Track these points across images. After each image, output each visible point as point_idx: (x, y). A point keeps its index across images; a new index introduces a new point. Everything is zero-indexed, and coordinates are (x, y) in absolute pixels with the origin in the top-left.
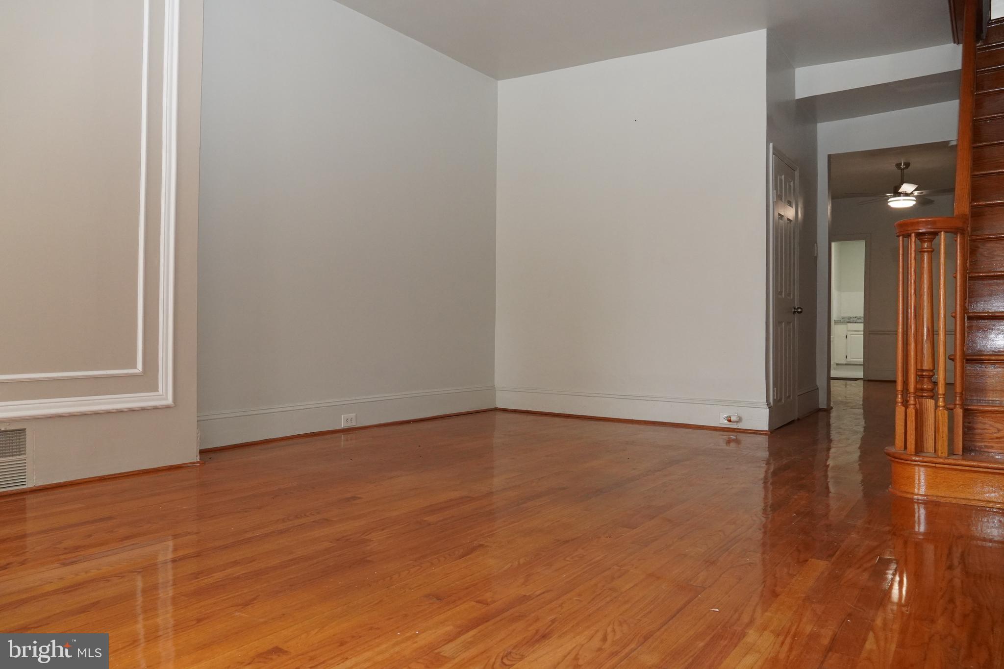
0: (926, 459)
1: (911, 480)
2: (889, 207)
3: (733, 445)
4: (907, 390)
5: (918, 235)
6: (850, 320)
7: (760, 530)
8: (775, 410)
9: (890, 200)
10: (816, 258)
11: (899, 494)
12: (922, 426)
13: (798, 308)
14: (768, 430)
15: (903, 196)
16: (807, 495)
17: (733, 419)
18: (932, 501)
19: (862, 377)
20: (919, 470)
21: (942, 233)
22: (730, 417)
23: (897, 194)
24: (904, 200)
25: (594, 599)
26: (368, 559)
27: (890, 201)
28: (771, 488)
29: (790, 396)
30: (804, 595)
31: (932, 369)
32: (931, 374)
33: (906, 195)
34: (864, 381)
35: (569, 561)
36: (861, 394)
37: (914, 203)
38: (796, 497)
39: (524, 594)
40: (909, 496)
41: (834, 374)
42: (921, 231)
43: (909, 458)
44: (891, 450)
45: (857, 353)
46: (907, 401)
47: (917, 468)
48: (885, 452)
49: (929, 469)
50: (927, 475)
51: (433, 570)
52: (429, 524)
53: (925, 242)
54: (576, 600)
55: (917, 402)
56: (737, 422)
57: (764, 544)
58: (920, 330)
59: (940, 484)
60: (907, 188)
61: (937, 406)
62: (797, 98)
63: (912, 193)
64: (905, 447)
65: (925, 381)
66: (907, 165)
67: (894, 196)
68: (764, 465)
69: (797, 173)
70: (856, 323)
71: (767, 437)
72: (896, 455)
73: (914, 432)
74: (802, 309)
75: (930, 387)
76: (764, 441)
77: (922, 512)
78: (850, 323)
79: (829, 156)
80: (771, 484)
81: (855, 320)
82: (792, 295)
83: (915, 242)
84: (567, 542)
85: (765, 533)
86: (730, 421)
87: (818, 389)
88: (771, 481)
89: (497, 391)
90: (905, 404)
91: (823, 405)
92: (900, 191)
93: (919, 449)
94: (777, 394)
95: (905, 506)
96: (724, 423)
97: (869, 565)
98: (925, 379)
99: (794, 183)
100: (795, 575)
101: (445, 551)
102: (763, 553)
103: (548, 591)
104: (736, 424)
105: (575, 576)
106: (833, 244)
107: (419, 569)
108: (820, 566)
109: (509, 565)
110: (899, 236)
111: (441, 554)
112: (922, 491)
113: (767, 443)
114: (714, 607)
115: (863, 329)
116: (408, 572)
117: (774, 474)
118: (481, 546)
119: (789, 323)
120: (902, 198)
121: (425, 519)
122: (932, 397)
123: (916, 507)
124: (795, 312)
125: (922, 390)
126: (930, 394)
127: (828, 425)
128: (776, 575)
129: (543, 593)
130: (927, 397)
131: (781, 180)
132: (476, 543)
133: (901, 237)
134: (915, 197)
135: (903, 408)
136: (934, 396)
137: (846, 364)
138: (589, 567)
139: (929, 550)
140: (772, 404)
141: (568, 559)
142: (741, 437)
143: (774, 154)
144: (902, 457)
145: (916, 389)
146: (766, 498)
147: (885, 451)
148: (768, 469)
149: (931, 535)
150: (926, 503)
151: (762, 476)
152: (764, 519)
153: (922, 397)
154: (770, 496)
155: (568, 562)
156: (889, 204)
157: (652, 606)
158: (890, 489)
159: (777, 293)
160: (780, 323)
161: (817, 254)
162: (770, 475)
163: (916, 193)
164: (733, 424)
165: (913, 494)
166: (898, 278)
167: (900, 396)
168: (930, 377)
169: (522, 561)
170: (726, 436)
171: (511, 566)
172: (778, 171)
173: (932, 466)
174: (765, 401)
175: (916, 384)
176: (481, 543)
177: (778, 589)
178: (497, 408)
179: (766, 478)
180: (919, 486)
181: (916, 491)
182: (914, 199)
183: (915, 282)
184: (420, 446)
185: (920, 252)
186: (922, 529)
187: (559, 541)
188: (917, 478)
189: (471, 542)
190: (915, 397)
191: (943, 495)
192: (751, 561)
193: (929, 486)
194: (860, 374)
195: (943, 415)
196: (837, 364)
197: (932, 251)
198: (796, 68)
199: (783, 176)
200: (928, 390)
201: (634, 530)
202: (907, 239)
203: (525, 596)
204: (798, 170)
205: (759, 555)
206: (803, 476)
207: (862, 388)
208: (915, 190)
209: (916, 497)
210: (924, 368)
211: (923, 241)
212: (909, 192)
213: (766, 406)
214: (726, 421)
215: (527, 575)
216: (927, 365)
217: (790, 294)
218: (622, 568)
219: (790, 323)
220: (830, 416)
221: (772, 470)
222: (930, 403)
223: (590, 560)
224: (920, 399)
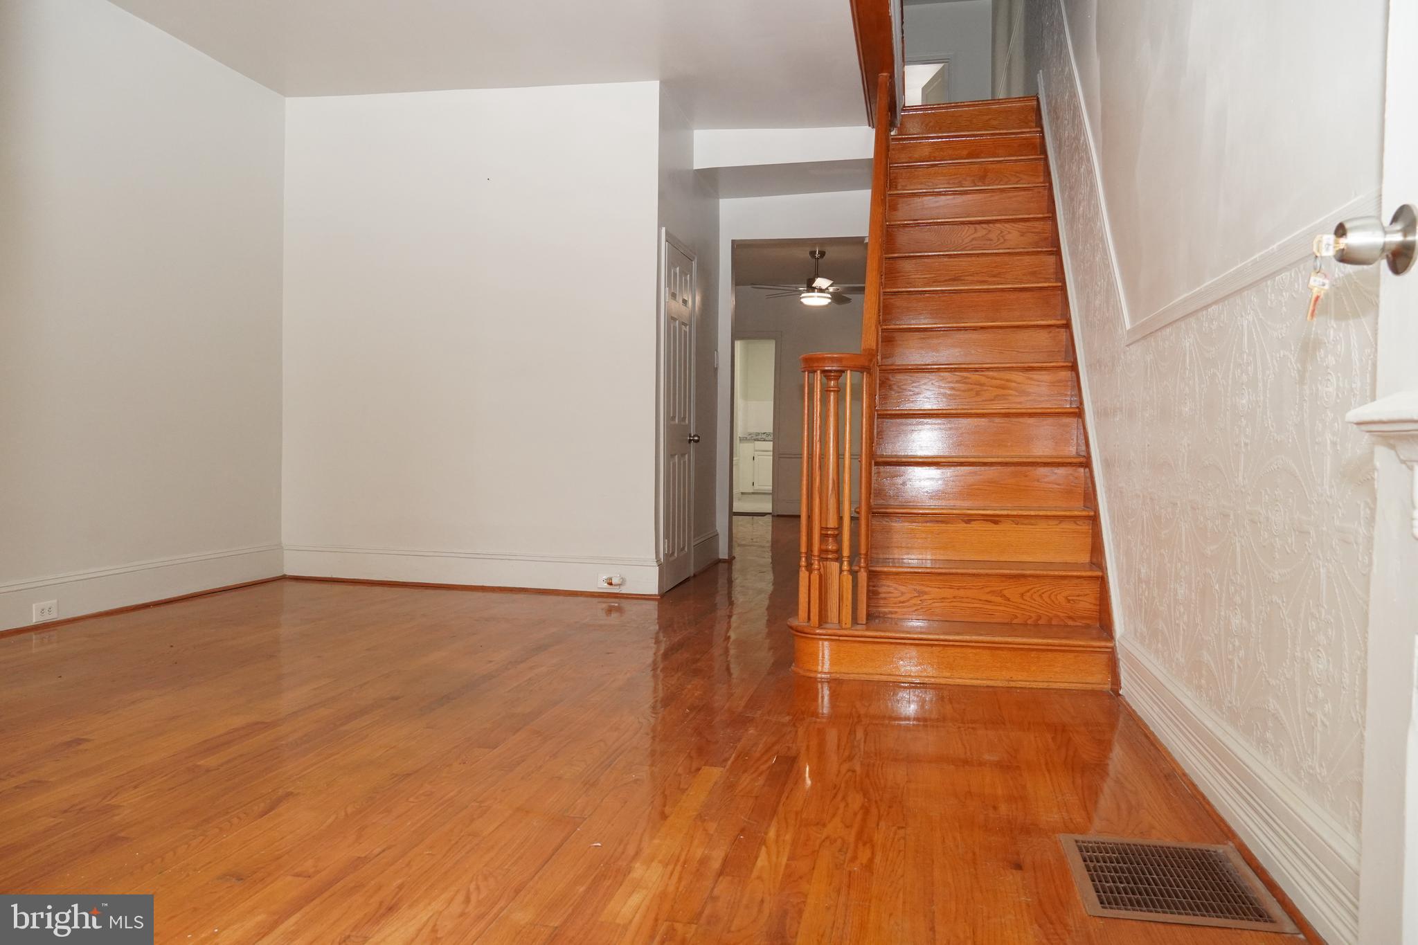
0: (830, 632)
1: (814, 656)
2: (801, 303)
3: (614, 615)
4: (812, 551)
5: (824, 372)
6: (756, 437)
7: (647, 734)
8: (666, 567)
9: (803, 295)
10: (716, 369)
11: (801, 672)
12: (826, 592)
13: (694, 436)
14: (657, 593)
15: (818, 292)
16: (702, 682)
17: (614, 581)
18: (835, 680)
19: (771, 512)
20: (823, 644)
21: (849, 372)
22: (611, 579)
23: (811, 288)
24: (818, 297)
25: (450, 849)
26: (122, 834)
27: (803, 297)
28: (661, 676)
29: (684, 548)
30: (695, 813)
31: (837, 527)
32: (836, 532)
33: (821, 290)
34: (773, 516)
35: (413, 802)
36: (769, 538)
37: (829, 301)
38: (689, 686)
39: (358, 855)
40: (812, 675)
41: (738, 507)
42: (826, 368)
43: (812, 632)
44: (794, 622)
45: (765, 481)
46: (812, 564)
47: (820, 642)
48: (787, 625)
49: (833, 643)
50: (831, 650)
51: (224, 838)
52: (208, 771)
53: (831, 380)
54: (428, 854)
55: (822, 565)
56: (619, 585)
57: (653, 753)
58: (825, 481)
59: (844, 659)
60: (821, 282)
61: (841, 571)
62: (695, 168)
63: (827, 289)
64: (809, 618)
65: (830, 541)
66: (822, 254)
67: (808, 291)
68: (653, 645)
69: (694, 264)
70: (764, 441)
71: (657, 603)
72: (799, 629)
73: (818, 601)
74: (699, 437)
75: (834, 548)
76: (652, 607)
77: (826, 692)
78: (758, 440)
79: (733, 241)
80: (661, 671)
81: (764, 436)
82: (687, 419)
83: (820, 380)
84: (409, 775)
85: (654, 738)
86: (611, 584)
87: (718, 535)
88: (661, 666)
89: (285, 552)
90: (809, 567)
91: (723, 554)
92: (814, 285)
93: (823, 620)
94: (668, 546)
95: (808, 687)
96: (603, 587)
97: (764, 767)
98: (830, 539)
99: (691, 276)
100: (687, 789)
101: (238, 809)
102: (652, 765)
103: (389, 848)
104: (618, 587)
105: (423, 822)
106: (738, 344)
107: (203, 840)
108: (715, 774)
109: (333, 817)
110: (804, 371)
111: (233, 814)
112: (827, 667)
113: (657, 613)
114: (596, 841)
115: (772, 449)
116: (186, 846)
117: (666, 656)
118: (289, 795)
119: (683, 455)
120: (816, 294)
121: (199, 763)
122: (836, 560)
123: (820, 686)
124: (690, 441)
125: (827, 551)
126: (835, 556)
127: (730, 582)
128: (666, 793)
129: (384, 851)
130: (832, 560)
131: (675, 274)
132: (281, 792)
133: (806, 373)
134: (830, 293)
135: (807, 573)
136: (839, 559)
137: (753, 493)
138: (440, 809)
139: (832, 736)
140: (662, 561)
141: (411, 799)
142: (625, 604)
143: (667, 241)
144: (806, 630)
145: (821, 551)
146: (655, 690)
147: (788, 623)
148: (658, 650)
149: (835, 717)
150: (829, 681)
151: (650, 660)
152: (652, 721)
153: (827, 559)
154: (660, 687)
155: (412, 804)
156: (802, 300)
157: (522, 851)
158: (792, 667)
159: (670, 418)
160: (673, 456)
161: (717, 364)
162: (659, 659)
163: (831, 289)
164: (616, 587)
165: (816, 672)
166: (803, 420)
167: (804, 559)
168: (835, 536)
169: (350, 810)
170: (604, 604)
171: (337, 818)
172: (671, 264)
173: (836, 639)
174: (654, 557)
175: (820, 545)
176: (290, 790)
177: (667, 810)
178: (286, 575)
179: (655, 663)
180: (823, 663)
181: (820, 669)
182: (829, 296)
183: (820, 427)
184: (172, 646)
185: (826, 391)
186: (826, 711)
187: (396, 775)
188: (821, 654)
189: (274, 790)
190: (819, 561)
191: (846, 671)
192: (637, 777)
193: (832, 664)
194: (767, 507)
195: (847, 578)
196: (742, 493)
197: (838, 391)
198: (696, 129)
199: (678, 269)
200: (833, 552)
201: (495, 750)
202: (812, 374)
203: (359, 857)
204: (696, 260)
205: (646, 768)
206: (698, 656)
207: (770, 528)
208: (831, 286)
209: (819, 675)
210: (829, 526)
211: (829, 378)
212: (824, 288)
213: (655, 564)
214: (606, 584)
215: (360, 828)
216: (832, 523)
217: (684, 418)
218: (482, 805)
219: (685, 454)
220: (732, 569)
221: (662, 652)
222: (835, 565)
223: (442, 798)
224: (825, 562)
